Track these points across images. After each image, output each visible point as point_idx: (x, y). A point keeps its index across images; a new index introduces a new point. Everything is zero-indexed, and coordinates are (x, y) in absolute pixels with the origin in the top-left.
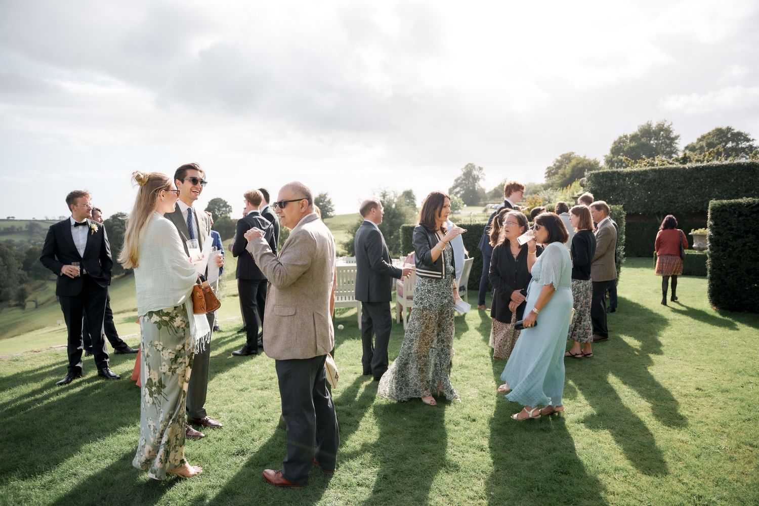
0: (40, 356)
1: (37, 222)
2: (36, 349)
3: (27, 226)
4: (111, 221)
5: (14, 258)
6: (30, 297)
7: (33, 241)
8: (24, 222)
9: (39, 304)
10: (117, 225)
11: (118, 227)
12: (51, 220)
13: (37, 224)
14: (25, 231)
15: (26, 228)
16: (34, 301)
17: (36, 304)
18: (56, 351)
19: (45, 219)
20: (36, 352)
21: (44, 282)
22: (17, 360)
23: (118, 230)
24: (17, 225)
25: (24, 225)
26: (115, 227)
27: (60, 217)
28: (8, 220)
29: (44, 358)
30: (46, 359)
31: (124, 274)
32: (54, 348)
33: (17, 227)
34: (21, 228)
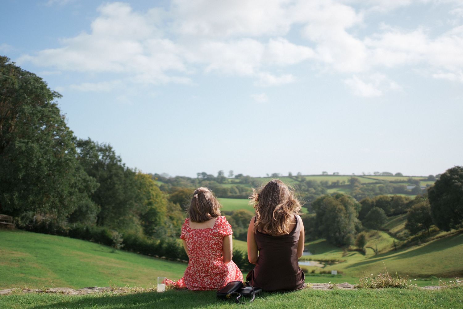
1: (356, 177)
3: (349, 181)
4: (449, 175)
5: (353, 208)
6: (368, 244)
7: (354, 194)
8: (347, 177)
9: (376, 251)
10: (456, 179)
11: (457, 181)
12: (367, 176)
13: (357, 179)
14: (347, 185)
15: (348, 182)
16: (371, 248)
17: (374, 250)
19: (362, 174)
21: (376, 231)
23: (456, 183)
24: (341, 180)
25: (346, 179)
26: (454, 181)
28: (334, 175)
33: (341, 182)
34: (344, 182)
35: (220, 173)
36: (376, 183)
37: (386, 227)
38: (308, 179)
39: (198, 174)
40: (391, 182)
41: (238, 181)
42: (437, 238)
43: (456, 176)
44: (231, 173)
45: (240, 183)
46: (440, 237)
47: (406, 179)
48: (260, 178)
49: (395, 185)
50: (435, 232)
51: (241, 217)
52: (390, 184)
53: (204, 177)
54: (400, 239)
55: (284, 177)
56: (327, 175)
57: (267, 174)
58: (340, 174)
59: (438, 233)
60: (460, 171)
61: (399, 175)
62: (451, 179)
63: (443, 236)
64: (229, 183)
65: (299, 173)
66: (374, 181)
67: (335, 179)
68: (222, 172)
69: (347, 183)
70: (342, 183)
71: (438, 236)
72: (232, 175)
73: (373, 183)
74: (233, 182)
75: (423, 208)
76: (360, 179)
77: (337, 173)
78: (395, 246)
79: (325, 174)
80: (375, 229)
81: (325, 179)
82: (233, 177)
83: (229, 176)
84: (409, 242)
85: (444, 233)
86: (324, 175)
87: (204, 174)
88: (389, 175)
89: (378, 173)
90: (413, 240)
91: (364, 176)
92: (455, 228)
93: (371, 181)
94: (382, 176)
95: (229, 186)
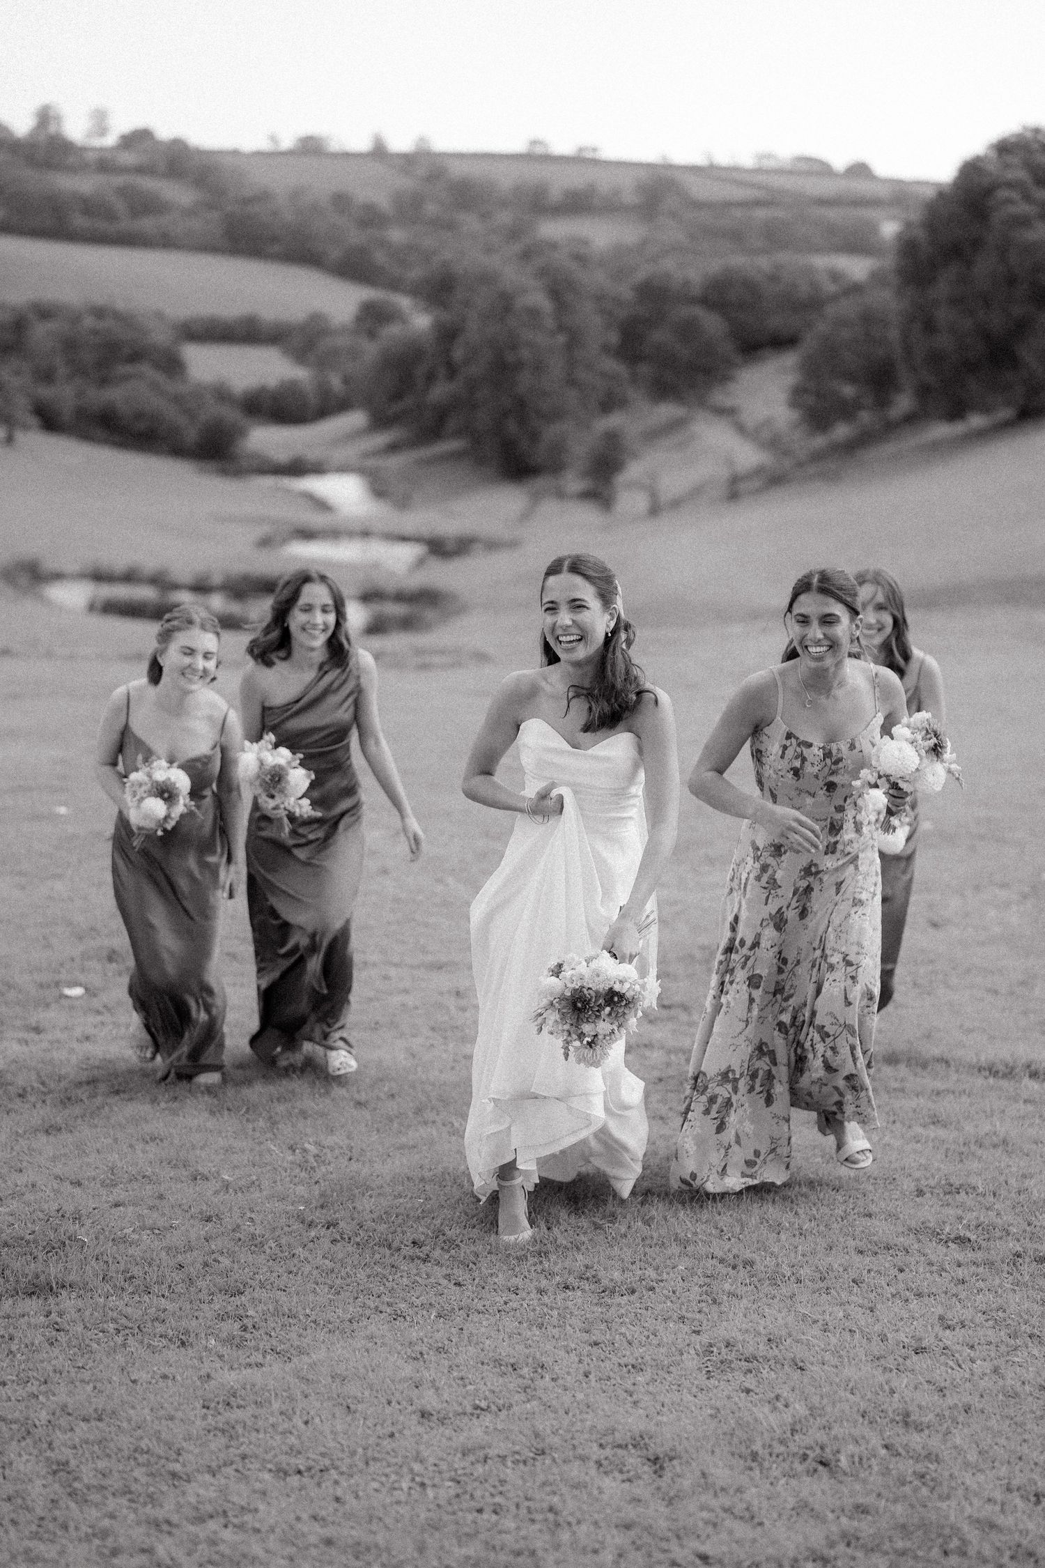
3: (640, 189)
6: (635, 469)
9: (662, 499)
11: (1016, 196)
12: (725, 169)
14: (628, 208)
15: (635, 193)
16: (646, 486)
17: (655, 498)
24: (605, 183)
25: (627, 183)
28: (579, 159)
33: (604, 189)
34: (619, 192)
35: (45, 116)
36: (758, 203)
38: (458, 170)
40: (822, 202)
41: (128, 158)
44: (100, 121)
45: (140, 170)
47: (883, 192)
48: (235, 153)
49: (832, 214)
52: (814, 211)
55: (347, 155)
56: (548, 159)
57: (273, 139)
61: (860, 170)
64: (85, 169)
65: (422, 139)
66: (753, 194)
67: (575, 179)
68: (51, 113)
69: (628, 197)
72: (102, 131)
73: (742, 203)
74: (104, 167)
77: (595, 150)
79: (539, 150)
81: (533, 174)
82: (111, 140)
83: (89, 135)
86: (536, 157)
88: (822, 169)
89: (774, 157)
91: (709, 171)
92: (986, 409)
93: (739, 194)
94: (791, 172)
95: (85, 185)
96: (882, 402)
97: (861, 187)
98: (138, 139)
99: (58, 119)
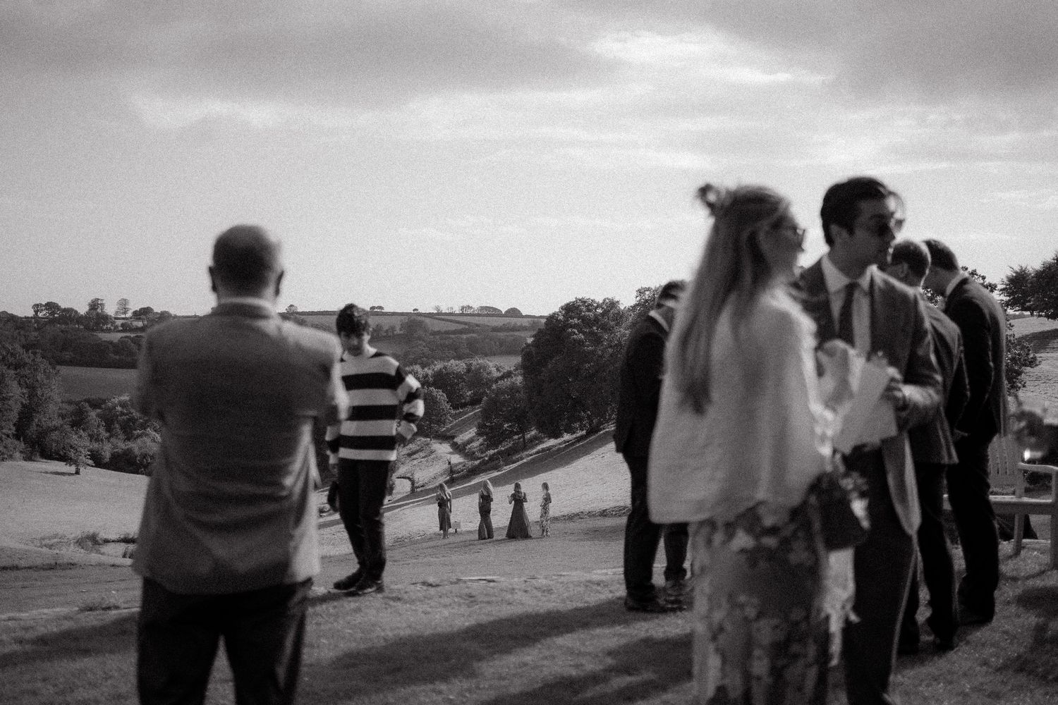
0: (440, 597)
1: (419, 318)
2: (431, 580)
3: (403, 326)
4: (561, 317)
6: (402, 470)
8: (399, 318)
9: (416, 485)
10: (575, 326)
11: (576, 331)
12: (446, 314)
13: (421, 322)
14: (399, 336)
15: (401, 329)
16: (409, 478)
17: (413, 483)
18: (468, 587)
20: (431, 585)
22: (399, 599)
23: (575, 336)
24: (386, 323)
25: (397, 322)
26: (570, 330)
27: (463, 308)
29: (446, 601)
30: (450, 605)
31: (584, 432)
32: (465, 582)
33: (386, 327)
34: (393, 328)
35: (95, 305)
36: (461, 332)
37: (448, 430)
39: (37, 307)
40: (495, 329)
41: (139, 324)
42: (537, 453)
43: (576, 321)
44: (124, 304)
46: (543, 450)
47: (525, 322)
49: (501, 335)
50: (536, 440)
51: (122, 414)
52: (492, 334)
53: (53, 313)
54: (470, 456)
58: (386, 310)
59: (542, 442)
60: (584, 308)
61: (514, 312)
62: (567, 325)
63: (549, 449)
64: (116, 330)
66: (460, 327)
68: (98, 301)
69: (398, 331)
70: (387, 331)
71: (540, 447)
72: (125, 309)
73: (454, 332)
74: (126, 328)
75: (513, 389)
76: (428, 320)
77: (381, 308)
78: (452, 471)
80: (427, 436)
82: (129, 314)
83: (117, 313)
84: (484, 463)
85: (552, 442)
87: (51, 306)
88: (492, 312)
89: (469, 307)
90: (492, 458)
91: (438, 316)
92: (570, 430)
93: (453, 327)
94: (478, 315)
95: (116, 337)
96: (523, 430)
97: (513, 321)
98: (144, 312)
99: (102, 305)
